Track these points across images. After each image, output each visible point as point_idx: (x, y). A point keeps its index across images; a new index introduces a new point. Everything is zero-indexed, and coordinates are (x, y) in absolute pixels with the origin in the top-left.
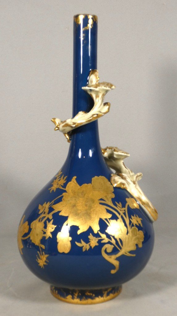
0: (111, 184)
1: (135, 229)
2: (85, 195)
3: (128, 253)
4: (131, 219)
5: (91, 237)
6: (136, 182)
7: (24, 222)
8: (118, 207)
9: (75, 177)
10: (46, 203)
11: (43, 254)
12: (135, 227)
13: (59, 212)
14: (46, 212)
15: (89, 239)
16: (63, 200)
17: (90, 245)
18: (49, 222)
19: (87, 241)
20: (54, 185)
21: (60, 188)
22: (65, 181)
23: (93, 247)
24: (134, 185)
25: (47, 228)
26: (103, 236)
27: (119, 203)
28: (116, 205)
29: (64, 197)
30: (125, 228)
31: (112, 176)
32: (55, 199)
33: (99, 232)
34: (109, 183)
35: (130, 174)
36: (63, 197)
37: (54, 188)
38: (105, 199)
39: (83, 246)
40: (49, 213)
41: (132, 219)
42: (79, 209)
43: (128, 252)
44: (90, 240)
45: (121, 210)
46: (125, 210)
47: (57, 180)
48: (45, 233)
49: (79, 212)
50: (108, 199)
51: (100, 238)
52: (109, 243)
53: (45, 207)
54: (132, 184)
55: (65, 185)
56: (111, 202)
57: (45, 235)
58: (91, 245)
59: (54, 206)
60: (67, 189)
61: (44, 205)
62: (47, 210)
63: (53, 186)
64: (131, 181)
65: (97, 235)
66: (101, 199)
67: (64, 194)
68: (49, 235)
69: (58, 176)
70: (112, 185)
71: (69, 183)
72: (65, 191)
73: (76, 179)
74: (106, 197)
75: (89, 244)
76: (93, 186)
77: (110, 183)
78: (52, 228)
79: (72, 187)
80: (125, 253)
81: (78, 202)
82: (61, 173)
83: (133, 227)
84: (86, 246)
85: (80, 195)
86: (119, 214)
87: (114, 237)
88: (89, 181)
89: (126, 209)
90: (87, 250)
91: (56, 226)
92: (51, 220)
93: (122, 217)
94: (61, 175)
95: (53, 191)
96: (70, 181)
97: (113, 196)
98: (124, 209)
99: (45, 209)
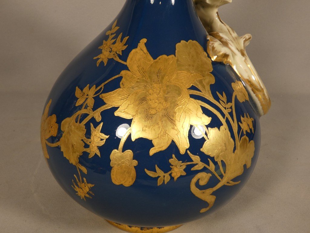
0: (209, 56)
1: (245, 139)
2: (163, 78)
3: (231, 182)
4: (239, 123)
5: (173, 160)
6: (245, 53)
7: (50, 114)
8: (221, 102)
9: (144, 40)
10: (90, 88)
11: (83, 181)
12: (245, 137)
13: (116, 109)
14: (88, 105)
15: (170, 164)
16: (121, 86)
17: (170, 175)
18: (95, 127)
19: (167, 168)
20: (103, 51)
21: (115, 59)
22: (125, 47)
23: (176, 178)
24: (244, 58)
25: (92, 137)
26: (196, 159)
27: (222, 95)
28: (217, 99)
29: (123, 80)
30: (232, 140)
31: (208, 40)
32: (106, 82)
33: (188, 152)
34: (205, 53)
35: (231, 34)
36: (121, 78)
37: (104, 56)
38: (200, 87)
39: (159, 177)
40: (94, 109)
41: (241, 123)
42: (153, 106)
43: (232, 180)
44: (171, 166)
45: (225, 108)
46: (231, 108)
47: (110, 42)
48: (87, 146)
49: (153, 112)
50: (204, 87)
51: (189, 163)
52: (205, 170)
53: (87, 95)
54: (239, 54)
55: (125, 55)
56: (210, 92)
57: (87, 150)
58: (173, 175)
59: (103, 95)
60: (128, 63)
61: (86, 89)
62: (91, 102)
63: (102, 53)
64: (238, 49)
65: (184, 158)
66: (193, 88)
67: (123, 73)
68: (94, 150)
69: (112, 34)
70: (209, 59)
71: (134, 51)
72: (126, 68)
73: (146, 44)
74: (201, 82)
75: (170, 172)
76: (178, 60)
77: (207, 55)
78: (102, 140)
79: (139, 60)
80: (228, 183)
81: (151, 91)
82: (117, 28)
83: (243, 138)
84: (164, 176)
85: (154, 77)
86: (223, 115)
87: (213, 159)
88: (172, 51)
89: (233, 104)
90: (166, 183)
91: (107, 137)
92: (99, 123)
93: (227, 121)
94: (117, 33)
95: (102, 63)
96: (136, 47)
97: (213, 80)
98: (229, 105)
99: (87, 99)
